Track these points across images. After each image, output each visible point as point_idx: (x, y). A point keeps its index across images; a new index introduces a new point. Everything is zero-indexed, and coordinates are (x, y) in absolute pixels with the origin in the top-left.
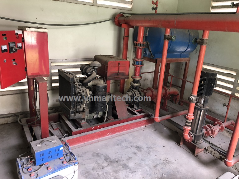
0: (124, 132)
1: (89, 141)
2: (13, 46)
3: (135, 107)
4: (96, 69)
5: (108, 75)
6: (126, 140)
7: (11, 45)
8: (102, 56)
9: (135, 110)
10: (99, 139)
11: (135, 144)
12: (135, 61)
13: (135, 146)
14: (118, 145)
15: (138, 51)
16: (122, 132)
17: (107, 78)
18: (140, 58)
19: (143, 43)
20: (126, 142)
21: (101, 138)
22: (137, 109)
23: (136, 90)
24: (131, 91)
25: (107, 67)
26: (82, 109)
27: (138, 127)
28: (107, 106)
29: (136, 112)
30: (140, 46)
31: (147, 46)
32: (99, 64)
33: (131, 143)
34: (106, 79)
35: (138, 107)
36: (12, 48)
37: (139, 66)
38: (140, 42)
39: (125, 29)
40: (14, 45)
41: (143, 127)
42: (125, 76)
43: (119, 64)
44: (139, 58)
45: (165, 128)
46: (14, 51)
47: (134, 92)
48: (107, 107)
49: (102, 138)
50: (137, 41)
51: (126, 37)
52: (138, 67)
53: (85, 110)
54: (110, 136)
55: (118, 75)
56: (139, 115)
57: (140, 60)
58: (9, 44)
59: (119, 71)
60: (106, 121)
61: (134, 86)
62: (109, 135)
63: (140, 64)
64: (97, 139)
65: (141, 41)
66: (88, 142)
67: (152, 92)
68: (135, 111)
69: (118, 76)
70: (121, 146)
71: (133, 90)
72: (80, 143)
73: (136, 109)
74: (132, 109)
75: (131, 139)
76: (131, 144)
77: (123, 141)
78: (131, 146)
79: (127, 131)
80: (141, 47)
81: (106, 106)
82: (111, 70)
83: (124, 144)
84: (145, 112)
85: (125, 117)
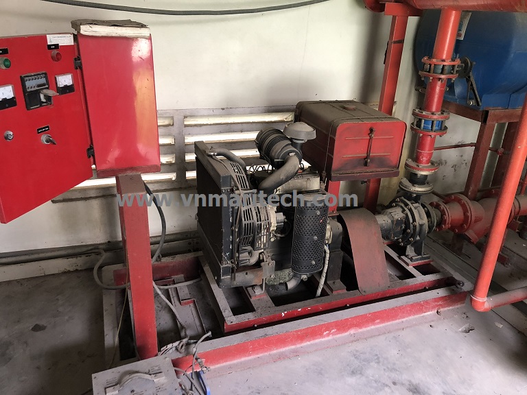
0: (373, 327)
1: (270, 350)
2: (39, 86)
3: (410, 251)
4: (299, 147)
5: (335, 165)
6: (378, 358)
7: (31, 84)
8: (321, 102)
9: (408, 261)
10: (298, 346)
11: (405, 377)
12: (420, 120)
13: (407, 383)
14: (353, 373)
15: (433, 89)
16: (368, 328)
17: (330, 175)
18: (437, 111)
19: (453, 63)
20: (378, 363)
21: (306, 344)
22: (417, 260)
23: (417, 205)
24: (402, 207)
25: (333, 141)
26: (253, 260)
27: (414, 314)
28: (328, 251)
29: (411, 269)
30: (442, 73)
31: (464, 73)
32: (308, 133)
33: (393, 370)
34: (329, 177)
35: (418, 252)
36: (37, 93)
37: (433, 134)
38: (444, 61)
39: (394, 18)
40: (43, 81)
41: (431, 313)
42: (389, 167)
43: (371, 130)
44: (434, 109)
45: (501, 326)
46: (44, 100)
47: (410, 210)
48: (328, 256)
49: (308, 343)
50: (431, 57)
51: (395, 42)
52: (429, 138)
53: (263, 261)
54: (330, 338)
55: (366, 164)
56: (421, 279)
57: (437, 117)
58: (23, 81)
59: (368, 151)
60: (324, 293)
61: (411, 193)
62: (328, 335)
63: (434, 128)
64: (293, 347)
65: (444, 57)
66: (267, 354)
67: (465, 211)
68: (408, 265)
69: (364, 169)
70: (364, 379)
71: (406, 205)
72: (246, 356)
73: (411, 259)
74: (400, 258)
75: (393, 353)
76: (394, 375)
77: (368, 361)
78: (394, 383)
79: (381, 325)
80: (443, 76)
81: (325, 252)
82: (345, 151)
83: (372, 371)
84: (440, 272)
85: (379, 285)
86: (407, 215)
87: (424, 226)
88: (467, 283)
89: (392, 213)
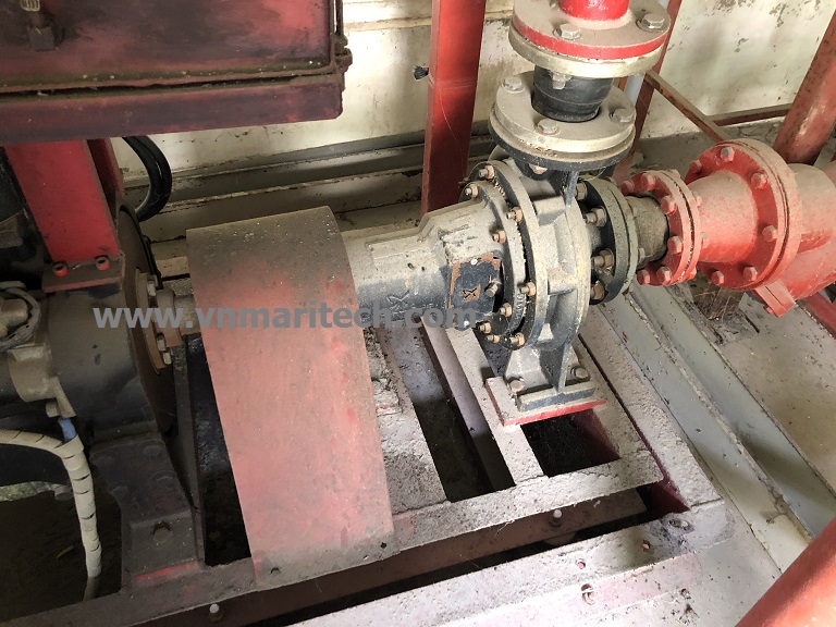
3: (524, 363)
22: (540, 405)
23: (555, 202)
29: (508, 438)
35: (549, 372)
68: (502, 419)
84: (616, 458)
85: (344, 542)
86: (506, 247)
87: (571, 299)
88: (711, 506)
89: (448, 233)
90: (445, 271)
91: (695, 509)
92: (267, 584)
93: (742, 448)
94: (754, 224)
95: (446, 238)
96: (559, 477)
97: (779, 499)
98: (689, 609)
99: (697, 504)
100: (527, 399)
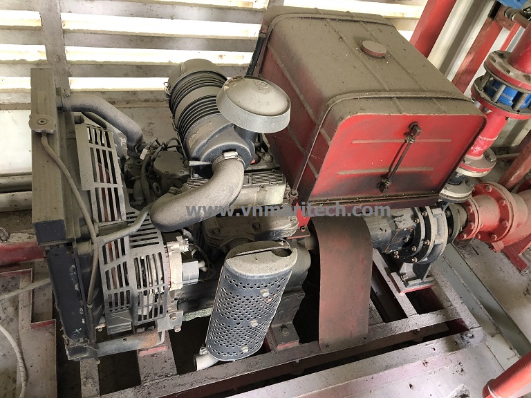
22: (414, 285)
23: (438, 210)
42: (422, 189)
55: (381, 187)
56: (413, 322)
63: (519, 105)
68: (399, 290)
71: (423, 209)
73: (406, 283)
74: (389, 275)
84: (443, 308)
85: (351, 335)
86: (419, 225)
87: (440, 247)
88: (477, 329)
89: (397, 217)
90: (393, 233)
91: (472, 330)
92: (325, 351)
93: (482, 307)
94: (498, 219)
95: (396, 219)
96: (423, 315)
97: (497, 328)
98: (462, 370)
99: (472, 328)
100: (411, 283)
